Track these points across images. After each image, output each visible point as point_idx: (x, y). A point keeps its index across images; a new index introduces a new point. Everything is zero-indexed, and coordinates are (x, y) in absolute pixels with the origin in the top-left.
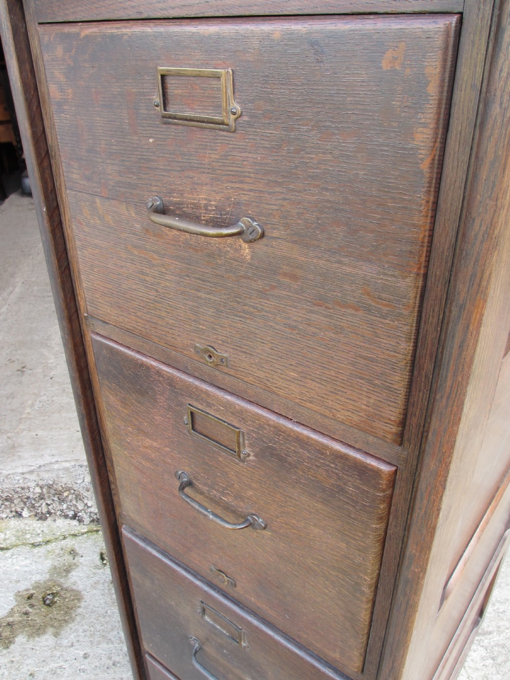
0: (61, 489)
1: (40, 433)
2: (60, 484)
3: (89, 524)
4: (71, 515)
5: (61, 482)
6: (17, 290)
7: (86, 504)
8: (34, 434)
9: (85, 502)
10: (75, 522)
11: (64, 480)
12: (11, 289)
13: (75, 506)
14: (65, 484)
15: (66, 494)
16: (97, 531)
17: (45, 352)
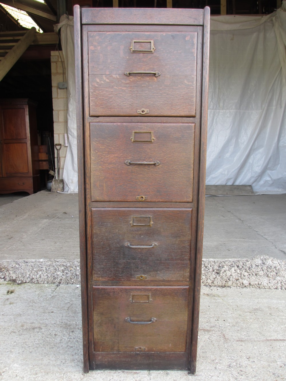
0: (2, 267)
1: (6, 255)
2: (2, 266)
3: (8, 281)
4: (2, 278)
5: (3, 265)
6: (25, 217)
7: (10, 273)
8: (3, 255)
9: (9, 272)
10: (3, 280)
11: (5, 264)
12: (22, 216)
13: (5, 274)
14: (4, 266)
15: (3, 270)
16: (11, 284)
17: (24, 234)
